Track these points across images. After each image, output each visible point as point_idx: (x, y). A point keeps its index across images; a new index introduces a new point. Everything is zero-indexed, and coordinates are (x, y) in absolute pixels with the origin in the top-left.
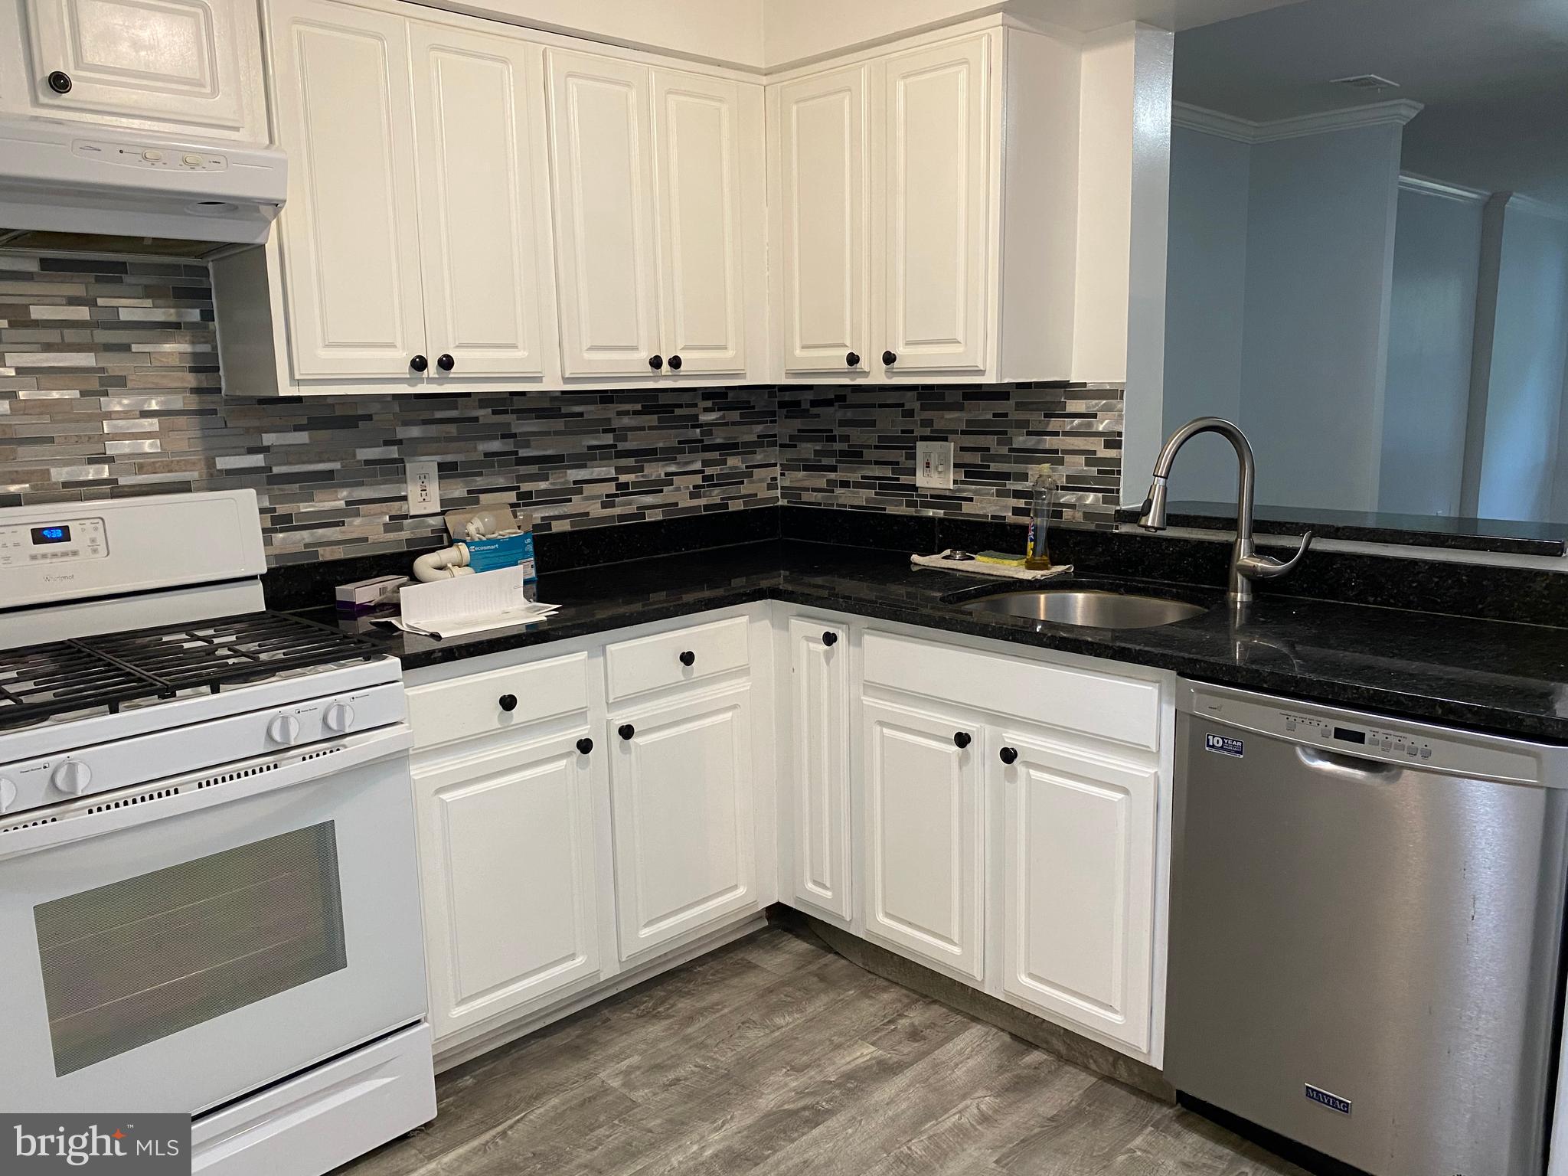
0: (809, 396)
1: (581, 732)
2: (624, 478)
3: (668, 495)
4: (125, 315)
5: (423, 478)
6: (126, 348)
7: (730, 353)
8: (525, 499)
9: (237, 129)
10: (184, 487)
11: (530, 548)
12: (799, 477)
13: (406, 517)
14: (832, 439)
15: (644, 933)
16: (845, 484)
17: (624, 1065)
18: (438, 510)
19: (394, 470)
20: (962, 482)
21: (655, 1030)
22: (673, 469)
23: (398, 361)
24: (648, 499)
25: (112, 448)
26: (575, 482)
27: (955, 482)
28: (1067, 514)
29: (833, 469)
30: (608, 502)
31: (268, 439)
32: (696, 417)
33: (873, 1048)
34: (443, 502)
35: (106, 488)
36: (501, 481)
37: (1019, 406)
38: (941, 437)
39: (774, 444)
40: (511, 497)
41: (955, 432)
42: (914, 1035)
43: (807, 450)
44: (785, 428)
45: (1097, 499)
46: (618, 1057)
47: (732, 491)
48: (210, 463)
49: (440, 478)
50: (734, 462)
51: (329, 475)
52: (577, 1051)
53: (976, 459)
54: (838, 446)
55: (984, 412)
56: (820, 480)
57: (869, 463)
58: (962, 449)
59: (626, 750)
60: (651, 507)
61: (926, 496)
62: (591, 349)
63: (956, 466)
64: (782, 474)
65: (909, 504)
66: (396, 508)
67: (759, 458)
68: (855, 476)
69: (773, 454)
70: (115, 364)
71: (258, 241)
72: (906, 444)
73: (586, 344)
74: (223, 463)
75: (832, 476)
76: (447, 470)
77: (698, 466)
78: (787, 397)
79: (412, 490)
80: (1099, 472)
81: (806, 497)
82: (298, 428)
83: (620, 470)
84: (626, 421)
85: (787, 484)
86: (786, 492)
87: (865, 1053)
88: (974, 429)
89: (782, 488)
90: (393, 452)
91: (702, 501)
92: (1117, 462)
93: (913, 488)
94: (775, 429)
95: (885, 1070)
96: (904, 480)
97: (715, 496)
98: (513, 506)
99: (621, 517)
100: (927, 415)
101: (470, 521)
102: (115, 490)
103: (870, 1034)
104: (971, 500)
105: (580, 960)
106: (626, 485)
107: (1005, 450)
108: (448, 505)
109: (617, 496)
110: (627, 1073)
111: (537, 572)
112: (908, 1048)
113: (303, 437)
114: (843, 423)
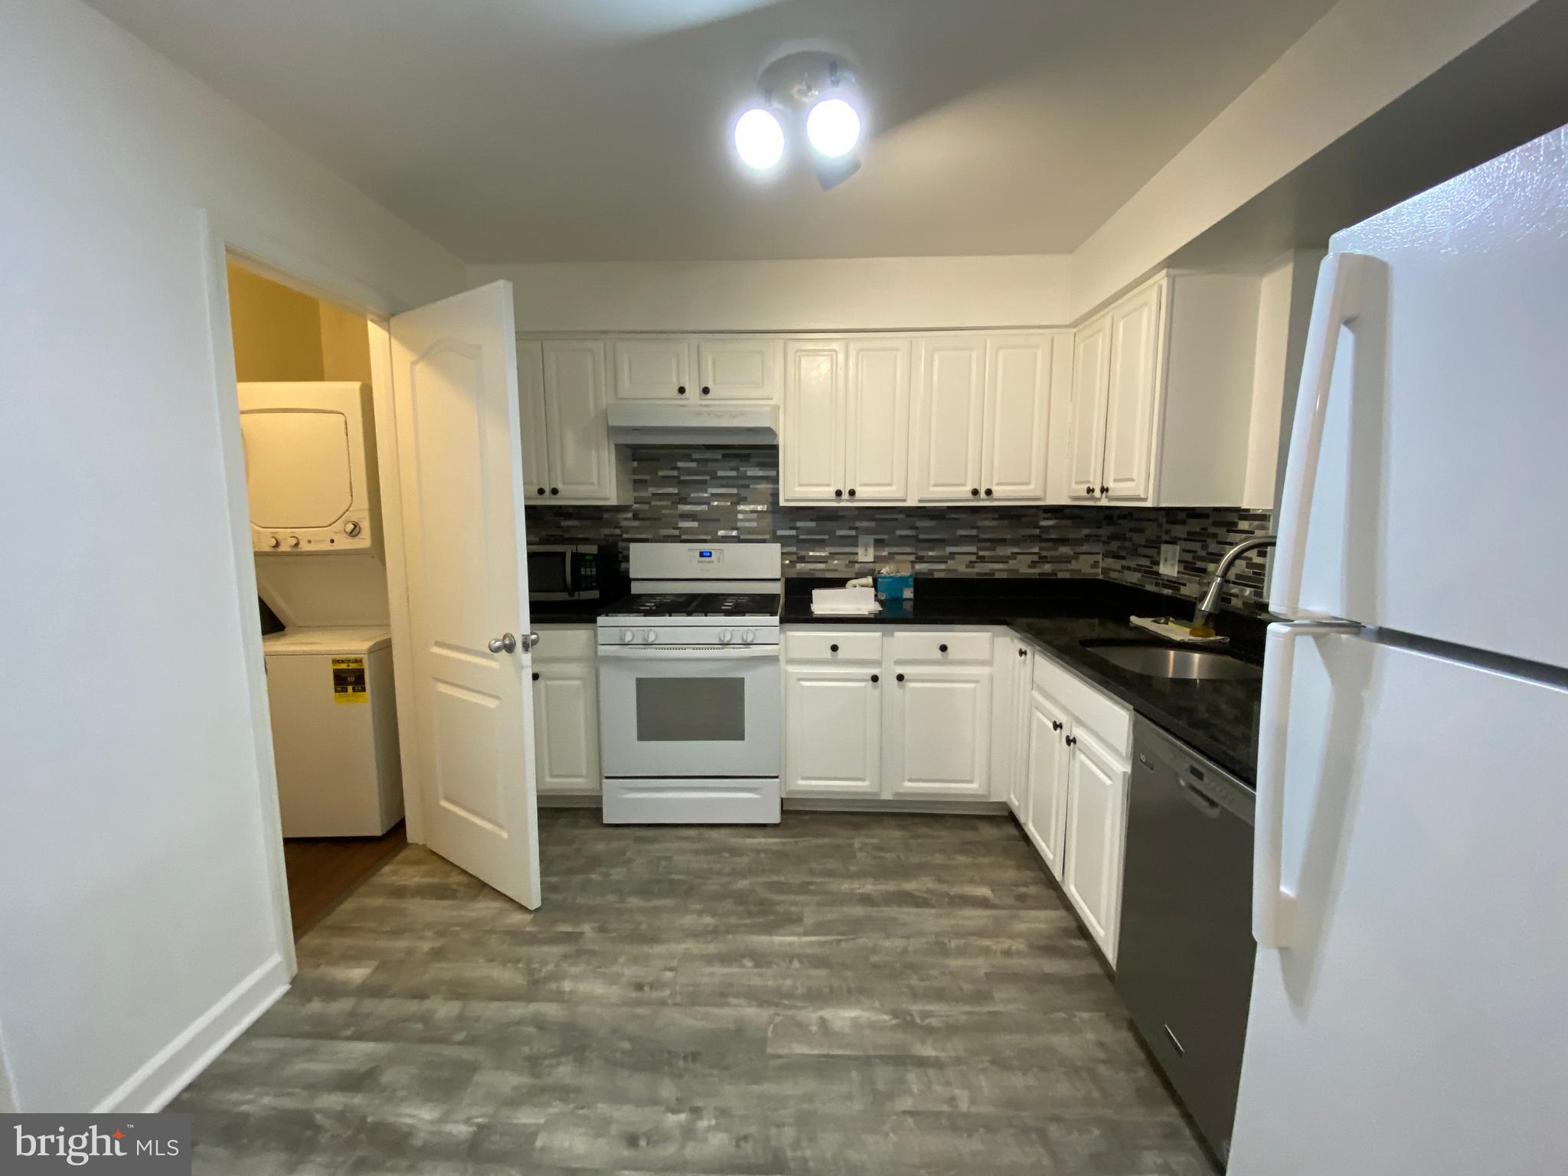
0: (1116, 513)
1: (875, 671)
2: (981, 553)
3: (1012, 564)
4: (749, 473)
5: (866, 546)
6: (747, 486)
7: (1032, 486)
8: (920, 559)
9: (771, 399)
10: (764, 541)
11: (912, 583)
12: (1110, 562)
13: (857, 562)
14: (1125, 539)
15: (908, 784)
16: (1129, 568)
17: (867, 840)
18: (872, 560)
19: (853, 541)
20: (1182, 573)
21: (897, 834)
22: (1016, 550)
23: (830, 491)
24: (1000, 566)
25: (739, 524)
26: (951, 553)
27: (1178, 572)
28: (1234, 601)
29: (1123, 558)
30: (971, 564)
31: (799, 524)
32: (1038, 522)
33: (990, 892)
34: (876, 557)
35: (736, 539)
36: (908, 550)
37: (1216, 524)
38: (1173, 542)
39: (1098, 541)
40: (912, 558)
41: (1181, 539)
42: (1021, 898)
43: (1114, 546)
44: (1104, 531)
45: (1251, 593)
46: (867, 836)
47: (1063, 566)
48: (774, 532)
49: (875, 545)
50: (1065, 550)
51: (822, 541)
52: (857, 827)
53: (1189, 557)
54: (1128, 544)
55: (1195, 525)
56: (1117, 564)
57: (1140, 556)
58: (1185, 551)
59: (900, 687)
60: (999, 570)
61: (1163, 580)
62: (936, 485)
63: (1180, 561)
64: (1103, 560)
65: (1157, 584)
66: (852, 558)
67: (1085, 548)
68: (1133, 564)
69: (1098, 548)
70: (744, 493)
71: (775, 443)
72: (1155, 544)
73: (932, 483)
74: (780, 533)
75: (1123, 562)
76: (879, 543)
77: (1036, 550)
78: (1108, 512)
79: (860, 551)
80: (1254, 573)
81: (1114, 575)
82: (811, 520)
83: (979, 549)
84: (987, 523)
85: (1104, 565)
86: (1105, 571)
87: (984, 891)
88: (1191, 537)
89: (1103, 568)
90: (853, 533)
91: (1037, 571)
92: (1263, 566)
93: (1157, 574)
94: (1101, 532)
95: (983, 903)
96: (1155, 568)
97: (1048, 568)
98: (912, 562)
99: (977, 574)
100: (1169, 527)
101: (885, 567)
102: (737, 540)
103: (993, 885)
104: (1185, 585)
105: (866, 783)
106: (983, 557)
107: (1203, 553)
108: (878, 559)
109: (977, 562)
110: (865, 844)
111: (915, 595)
112: (1010, 901)
113: (813, 524)
114: (1131, 530)
